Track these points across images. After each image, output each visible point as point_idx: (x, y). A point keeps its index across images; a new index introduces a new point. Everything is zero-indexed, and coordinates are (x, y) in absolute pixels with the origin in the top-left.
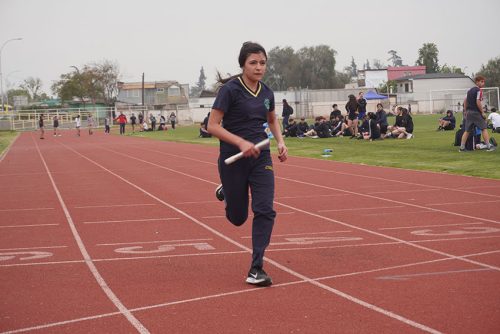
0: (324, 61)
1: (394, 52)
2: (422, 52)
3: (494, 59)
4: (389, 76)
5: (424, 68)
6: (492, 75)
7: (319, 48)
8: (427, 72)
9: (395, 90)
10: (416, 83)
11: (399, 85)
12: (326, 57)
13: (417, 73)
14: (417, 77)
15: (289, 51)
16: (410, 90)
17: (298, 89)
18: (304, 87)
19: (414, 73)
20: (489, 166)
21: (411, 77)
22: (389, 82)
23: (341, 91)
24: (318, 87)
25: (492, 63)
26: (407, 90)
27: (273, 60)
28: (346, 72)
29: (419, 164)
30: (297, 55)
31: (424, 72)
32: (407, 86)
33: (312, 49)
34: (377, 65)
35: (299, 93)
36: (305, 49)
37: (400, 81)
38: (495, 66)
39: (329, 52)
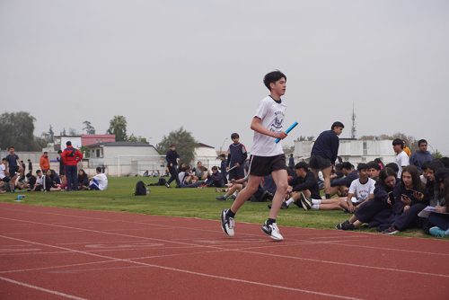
0: (24, 126)
1: (88, 123)
2: (112, 124)
3: (174, 132)
4: (83, 142)
5: (114, 136)
7: (19, 114)
8: (116, 141)
9: (88, 155)
10: (107, 150)
11: (91, 152)
12: (25, 123)
13: (108, 140)
14: (108, 144)
16: (101, 156)
19: (104, 141)
20: (162, 207)
21: (102, 144)
22: (82, 147)
25: (172, 135)
26: (98, 155)
28: (43, 137)
29: (102, 207)
31: (114, 140)
32: (98, 151)
33: (12, 115)
34: (72, 133)
36: (7, 115)
37: (93, 147)
38: (176, 138)
39: (29, 118)
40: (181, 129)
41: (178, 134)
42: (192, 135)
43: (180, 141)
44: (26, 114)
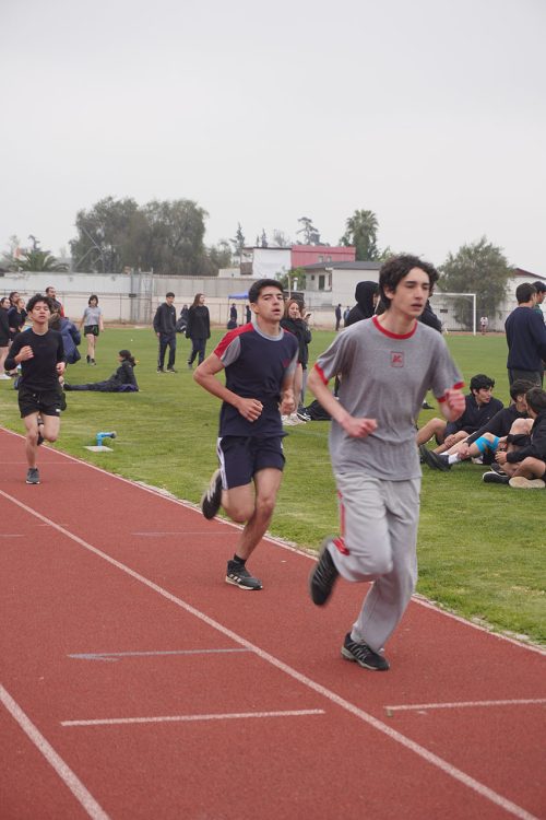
0: (186, 228)
1: (307, 221)
2: (351, 224)
3: (469, 245)
4: (293, 261)
5: (354, 250)
6: (464, 271)
7: (179, 204)
8: (359, 257)
9: (302, 285)
10: (337, 274)
11: (308, 280)
12: (190, 220)
13: (342, 258)
14: (340, 266)
15: (130, 205)
16: (327, 287)
17: (136, 272)
18: (146, 269)
19: (334, 258)
21: (330, 264)
22: (293, 270)
23: (211, 281)
24: (173, 271)
25: (466, 252)
26: (322, 286)
27: (102, 219)
28: (221, 248)
30: (142, 214)
31: (352, 258)
32: (322, 279)
33: (166, 205)
34: (279, 239)
35: (136, 279)
36: (156, 204)
37: (309, 270)
38: (470, 257)
39: (195, 211)
40: (483, 242)
41: (476, 251)
42: (503, 253)
43: (480, 264)
44: (190, 204)
